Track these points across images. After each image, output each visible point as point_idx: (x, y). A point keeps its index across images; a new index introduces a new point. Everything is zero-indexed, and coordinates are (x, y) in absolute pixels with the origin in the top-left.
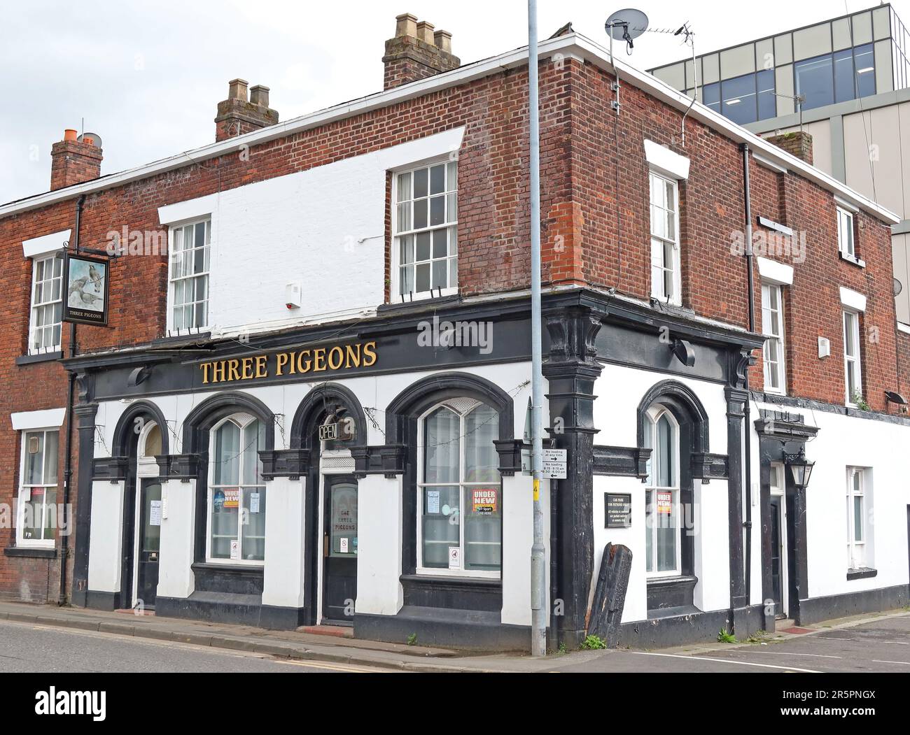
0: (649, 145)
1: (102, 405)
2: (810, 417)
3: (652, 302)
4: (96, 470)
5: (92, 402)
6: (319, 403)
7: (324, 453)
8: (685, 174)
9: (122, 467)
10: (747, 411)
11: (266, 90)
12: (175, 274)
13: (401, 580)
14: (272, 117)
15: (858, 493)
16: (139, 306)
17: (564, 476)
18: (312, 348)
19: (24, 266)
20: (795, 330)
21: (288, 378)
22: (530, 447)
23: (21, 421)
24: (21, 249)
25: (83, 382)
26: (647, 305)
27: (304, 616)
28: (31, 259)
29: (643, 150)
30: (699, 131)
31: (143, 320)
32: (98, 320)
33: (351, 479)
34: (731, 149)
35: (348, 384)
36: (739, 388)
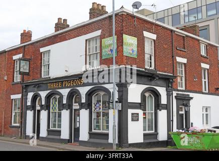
0: (144, 32)
1: (29, 93)
2: (191, 95)
3: (145, 69)
4: (28, 108)
5: (27, 93)
6: (72, 93)
7: (74, 104)
8: (155, 38)
9: (33, 107)
10: (172, 94)
11: (66, 20)
12: (44, 64)
13: (89, 133)
14: (68, 26)
15: (207, 113)
16: (36, 71)
17: (121, 109)
18: (70, 80)
19: (13, 62)
20: (187, 74)
21: (66, 87)
22: (112, 103)
23: (13, 97)
24: (12, 58)
25: (25, 88)
26: (144, 70)
27: (69, 141)
28: (14, 60)
29: (143, 34)
30: (159, 28)
31: (37, 74)
32: (27, 74)
33: (79, 110)
34: (169, 32)
35: (78, 88)
36: (170, 88)
